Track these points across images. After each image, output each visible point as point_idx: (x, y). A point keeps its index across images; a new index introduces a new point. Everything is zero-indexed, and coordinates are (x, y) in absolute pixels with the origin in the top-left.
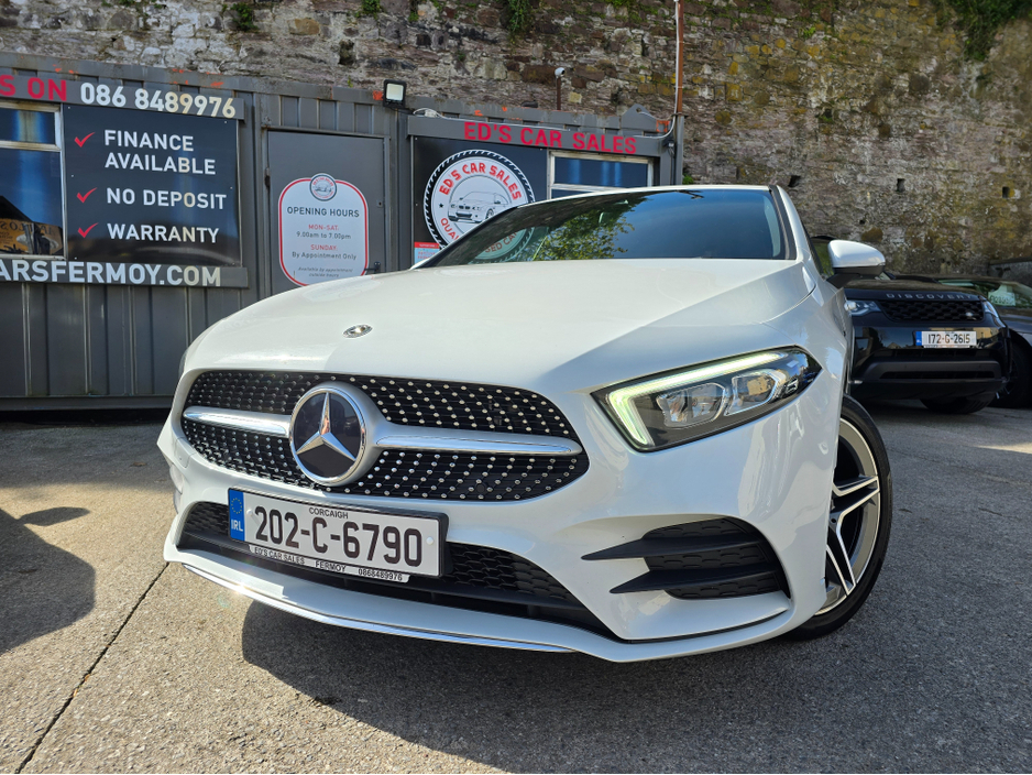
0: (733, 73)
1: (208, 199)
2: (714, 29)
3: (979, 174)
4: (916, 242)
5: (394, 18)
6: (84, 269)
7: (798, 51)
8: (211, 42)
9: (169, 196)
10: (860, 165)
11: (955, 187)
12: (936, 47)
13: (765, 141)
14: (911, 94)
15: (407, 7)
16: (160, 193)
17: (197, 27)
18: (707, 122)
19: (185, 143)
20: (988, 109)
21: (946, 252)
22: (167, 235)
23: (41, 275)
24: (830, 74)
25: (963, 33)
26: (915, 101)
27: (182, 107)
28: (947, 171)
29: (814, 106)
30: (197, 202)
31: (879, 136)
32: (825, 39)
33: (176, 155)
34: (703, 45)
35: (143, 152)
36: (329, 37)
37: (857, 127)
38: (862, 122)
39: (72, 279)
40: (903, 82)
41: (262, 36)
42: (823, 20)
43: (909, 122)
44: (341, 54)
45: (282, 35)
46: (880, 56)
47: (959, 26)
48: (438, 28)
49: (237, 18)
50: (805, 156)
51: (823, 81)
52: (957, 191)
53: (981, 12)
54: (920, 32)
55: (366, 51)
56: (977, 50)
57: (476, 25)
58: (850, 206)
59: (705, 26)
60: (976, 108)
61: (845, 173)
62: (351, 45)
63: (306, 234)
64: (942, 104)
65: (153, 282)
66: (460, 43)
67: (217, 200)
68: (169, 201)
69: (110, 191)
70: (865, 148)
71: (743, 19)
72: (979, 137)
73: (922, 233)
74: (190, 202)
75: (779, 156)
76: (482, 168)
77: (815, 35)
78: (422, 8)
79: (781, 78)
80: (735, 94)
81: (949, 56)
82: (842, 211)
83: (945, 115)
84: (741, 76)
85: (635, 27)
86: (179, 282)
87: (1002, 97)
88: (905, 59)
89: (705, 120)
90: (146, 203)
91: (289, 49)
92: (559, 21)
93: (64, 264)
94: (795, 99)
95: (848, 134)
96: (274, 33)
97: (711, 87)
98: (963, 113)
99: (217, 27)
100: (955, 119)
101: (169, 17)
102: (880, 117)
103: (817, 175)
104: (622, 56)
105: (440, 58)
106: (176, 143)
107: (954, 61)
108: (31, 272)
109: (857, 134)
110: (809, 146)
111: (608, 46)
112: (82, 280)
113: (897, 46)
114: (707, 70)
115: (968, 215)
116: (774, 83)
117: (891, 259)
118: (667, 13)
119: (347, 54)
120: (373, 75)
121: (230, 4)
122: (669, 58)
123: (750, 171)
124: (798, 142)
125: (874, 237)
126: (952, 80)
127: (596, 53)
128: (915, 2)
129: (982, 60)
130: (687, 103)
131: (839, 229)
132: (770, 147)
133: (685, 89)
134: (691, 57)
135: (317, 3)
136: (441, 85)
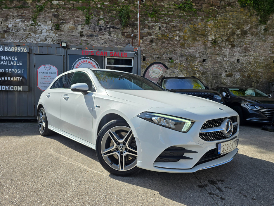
0: (185, 32)
1: (20, 71)
2: (179, 21)
3: (265, 57)
4: (244, 76)
5: (93, 25)
7: (205, 25)
8: (50, 33)
9: (11, 70)
10: (225, 55)
11: (257, 60)
12: (249, 21)
14: (241, 35)
15: (96, 22)
16: (9, 70)
17: (47, 30)
18: (178, 46)
19: (15, 58)
20: (268, 38)
21: (254, 79)
22: (11, 79)
24: (215, 31)
25: (258, 17)
26: (243, 37)
27: (15, 50)
28: (254, 56)
29: (210, 40)
30: (17, 71)
31: (231, 47)
32: (213, 22)
33: (13, 61)
34: (176, 26)
35: (6, 61)
36: (77, 30)
37: (224, 45)
38: (225, 44)
40: (239, 32)
41: (61, 31)
42: (213, 17)
43: (241, 43)
44: (80, 34)
45: (66, 30)
46: (231, 25)
47: (257, 15)
48: (104, 26)
49: (56, 27)
50: (208, 54)
51: (213, 33)
52: (257, 62)
53: (264, 11)
54: (244, 18)
55: (86, 33)
56: (263, 21)
57: (114, 25)
58: (222, 67)
59: (177, 21)
60: (263, 38)
61: (220, 58)
62: (83, 32)
63: (43, 78)
64: (252, 37)
65: (7, 90)
66: (110, 30)
67: (22, 71)
68: (11, 71)
70: (227, 51)
71: (188, 18)
72: (265, 46)
73: (246, 74)
75: (200, 54)
76: (86, 61)
77: (210, 21)
78: (100, 22)
79: (200, 33)
80: (186, 38)
81: (254, 24)
82: (219, 68)
83: (253, 40)
84: (188, 33)
85: (157, 23)
86: (13, 90)
87: (272, 34)
88: (239, 25)
89: (177, 45)
90: (6, 72)
91: (68, 34)
92: (136, 23)
94: (204, 38)
95: (221, 47)
96: (64, 30)
97: (178, 37)
98: (259, 39)
99: (52, 29)
100: (256, 41)
101: (41, 28)
102: (231, 42)
103: (211, 59)
104: (153, 30)
105: (105, 33)
106: (13, 58)
107: (256, 25)
109: (224, 47)
110: (209, 51)
111: (149, 28)
113: (237, 22)
114: (177, 32)
115: (262, 69)
116: (197, 34)
117: (235, 81)
118: (166, 18)
119: (81, 34)
120: (88, 38)
121: (54, 24)
122: (167, 30)
123: (190, 58)
124: (205, 50)
125: (230, 75)
126: (255, 30)
127: (146, 30)
128: (242, 10)
129: (265, 24)
130: (172, 41)
131: (218, 73)
132: (196, 51)
133: (171, 37)
134: (173, 29)
135: (75, 22)
136: (105, 40)
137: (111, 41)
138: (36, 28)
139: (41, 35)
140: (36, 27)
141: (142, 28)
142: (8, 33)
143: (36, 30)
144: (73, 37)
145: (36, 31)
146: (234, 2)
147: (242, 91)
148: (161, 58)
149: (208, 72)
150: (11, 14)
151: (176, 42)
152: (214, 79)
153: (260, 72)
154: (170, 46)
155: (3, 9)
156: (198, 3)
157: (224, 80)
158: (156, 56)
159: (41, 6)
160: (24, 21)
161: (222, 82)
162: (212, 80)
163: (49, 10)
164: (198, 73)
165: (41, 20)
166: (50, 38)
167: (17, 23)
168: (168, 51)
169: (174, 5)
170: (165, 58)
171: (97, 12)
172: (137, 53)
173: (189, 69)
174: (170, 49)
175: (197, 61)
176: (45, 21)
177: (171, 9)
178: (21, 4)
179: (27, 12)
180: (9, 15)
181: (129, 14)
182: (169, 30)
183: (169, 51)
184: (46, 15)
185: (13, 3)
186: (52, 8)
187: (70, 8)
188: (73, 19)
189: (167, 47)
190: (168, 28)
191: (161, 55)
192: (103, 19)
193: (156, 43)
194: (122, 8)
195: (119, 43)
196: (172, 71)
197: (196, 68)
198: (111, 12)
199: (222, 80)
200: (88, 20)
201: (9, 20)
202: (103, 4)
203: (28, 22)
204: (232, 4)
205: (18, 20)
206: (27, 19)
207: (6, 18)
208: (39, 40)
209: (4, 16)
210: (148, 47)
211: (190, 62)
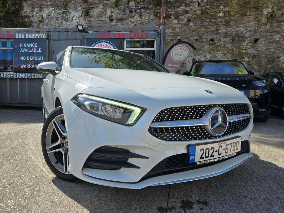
0: (232, 7)
1: (40, 58)
5: (123, 7)
6: (16, 75)
8: (80, 20)
9: (32, 58)
13: (244, 28)
15: (126, 3)
16: (30, 57)
17: (77, 17)
18: (221, 24)
19: (35, 45)
22: (32, 67)
23: (9, 76)
24: (273, 2)
27: (35, 37)
29: (265, 14)
30: (38, 59)
33: (33, 48)
35: (27, 48)
36: (107, 14)
39: (14, 77)
41: (91, 17)
44: (110, 18)
48: (135, 8)
49: (85, 13)
50: (261, 31)
51: (269, 4)
55: (115, 17)
57: (145, 5)
61: (278, 36)
62: (112, 16)
65: (29, 77)
66: (141, 11)
67: (42, 58)
68: (32, 59)
69: (21, 57)
74: (36, 59)
75: (250, 32)
76: (104, 45)
78: (130, 3)
79: (252, 6)
80: (232, 13)
82: (277, 49)
84: (235, 7)
86: (34, 77)
89: (220, 23)
90: (28, 59)
91: (97, 19)
92: (170, 0)
93: (13, 74)
94: (257, 12)
95: (281, 22)
96: (94, 15)
97: (223, 13)
99: (81, 16)
101: (72, 15)
103: (266, 38)
104: (191, 7)
105: (135, 16)
106: (34, 45)
108: (7, 76)
110: (263, 28)
111: (186, 5)
112: (16, 77)
114: (222, 7)
116: (248, 8)
120: (117, 23)
121: (84, 10)
122: (208, 5)
123: (238, 39)
124: (258, 27)
127: (182, 8)
130: (214, 19)
131: (275, 56)
132: (246, 30)
133: (213, 14)
134: (216, 4)
135: (104, 6)
136: (135, 23)
137: (142, 23)
138: (68, 16)
139: (72, 23)
140: (67, 14)
141: (178, 5)
142: (43, 23)
143: (67, 17)
144: (103, 22)
145: (68, 18)
148: (199, 40)
149: (260, 54)
150: (45, 3)
151: (219, 20)
152: (270, 64)
154: (212, 25)
158: (194, 38)
161: (280, 67)
162: (267, 64)
164: (247, 57)
165: (72, 7)
167: (50, 12)
168: (209, 31)
170: (204, 40)
172: (160, 33)
173: (236, 52)
174: (211, 29)
175: (246, 42)
176: (75, 8)
180: (43, 5)
182: (210, 5)
183: (211, 31)
188: (102, 2)
189: (208, 27)
190: (210, 3)
191: (200, 37)
193: (193, 22)
196: (213, 55)
197: (244, 51)
199: (280, 65)
200: (117, 2)
201: (43, 9)
203: (60, 10)
205: (51, 9)
207: (40, 8)
209: (39, 6)
210: (185, 28)
211: (237, 43)
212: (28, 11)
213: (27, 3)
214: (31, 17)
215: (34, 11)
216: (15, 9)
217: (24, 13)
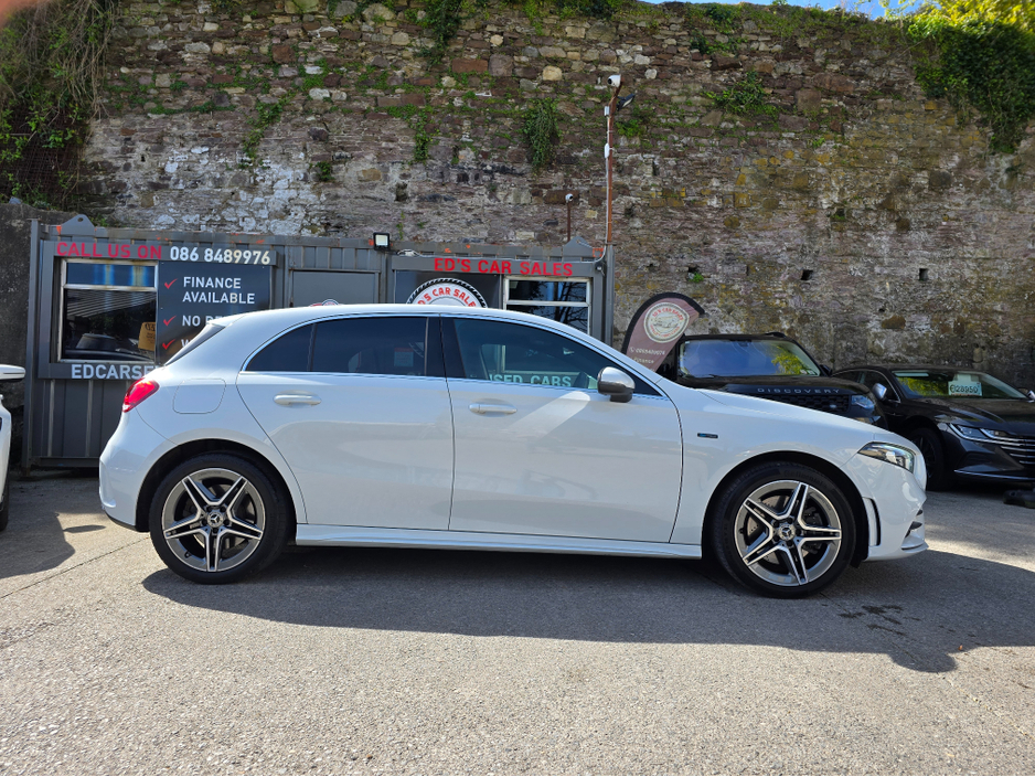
0: (741, 183)
2: (721, 148)
3: (1014, 261)
4: (944, 328)
5: (439, 163)
7: (807, 159)
8: (300, 191)
10: (877, 258)
11: (987, 274)
12: (958, 144)
13: (775, 241)
14: (931, 189)
15: (450, 154)
17: (291, 181)
18: (716, 227)
19: (235, 283)
20: (1022, 198)
21: (980, 337)
23: (138, 375)
24: (841, 178)
25: (987, 130)
26: (937, 196)
27: (234, 259)
28: (976, 259)
29: (825, 207)
31: (897, 230)
32: (835, 147)
33: (228, 292)
34: (712, 162)
35: (207, 290)
36: (388, 181)
37: (872, 223)
38: (878, 218)
40: (922, 179)
41: (338, 184)
42: (833, 131)
43: (930, 216)
44: (397, 193)
45: (352, 182)
46: (895, 158)
47: (983, 123)
48: (475, 167)
49: (319, 172)
50: (817, 252)
51: (834, 184)
52: (988, 279)
53: (1005, 108)
54: (939, 132)
55: (416, 189)
56: (1005, 142)
57: (506, 162)
59: (712, 145)
60: (1008, 198)
61: (860, 265)
62: (405, 186)
64: (967, 196)
66: (493, 178)
69: (184, 317)
70: (882, 242)
71: (751, 137)
72: (1013, 225)
73: (951, 319)
75: (790, 253)
76: (448, 291)
77: (824, 145)
78: (461, 153)
79: (792, 184)
80: (743, 201)
81: (972, 151)
82: (859, 301)
83: (972, 207)
84: (749, 186)
85: (646, 153)
88: (922, 158)
89: (714, 226)
91: (357, 193)
92: (578, 154)
94: (804, 202)
95: (863, 230)
96: (347, 181)
97: (719, 197)
98: (992, 203)
99: (305, 180)
100: (983, 210)
101: (271, 175)
102: (897, 213)
103: (830, 269)
104: (634, 177)
105: (476, 190)
106: (229, 283)
107: (979, 156)
109: (873, 229)
110: (821, 244)
111: (622, 170)
113: (913, 147)
114: (715, 183)
115: (1005, 301)
116: (782, 189)
117: (915, 345)
118: (676, 138)
119: (401, 192)
120: (422, 208)
121: (315, 163)
122: (679, 176)
123: (760, 268)
124: (809, 240)
125: (896, 324)
126: (978, 174)
128: (932, 105)
129: (1012, 153)
130: (697, 212)
131: (856, 318)
132: (780, 245)
133: (695, 200)
134: (699, 173)
135: (380, 157)
136: (476, 211)
137: (497, 213)
138: (257, 175)
139: (272, 198)
140: (256, 171)
141: (598, 171)
142: (164, 192)
143: (255, 181)
144: (376, 203)
145: (256, 183)
146: (902, 82)
147: (940, 379)
148: (659, 268)
149: (819, 312)
150: (175, 129)
151: (709, 216)
152: (843, 338)
153: (1000, 313)
154: (691, 229)
155: (149, 115)
156: (784, 88)
157: (877, 342)
158: (644, 262)
159: (272, 104)
160: (218, 153)
161: (870, 346)
162: (836, 339)
163: (299, 119)
164: (786, 318)
165: (273, 149)
166: (299, 208)
167: (194, 158)
168: (684, 245)
169: (704, 96)
170: (673, 268)
171: (451, 121)
172: (603, 264)
173: (757, 304)
174: (692, 240)
175: (781, 278)
176: (283, 154)
177: (693, 110)
178: (208, 99)
179: (226, 123)
180: (167, 134)
181: (557, 127)
182: (685, 175)
183: (689, 245)
184: (290, 133)
185: (181, 95)
186: (306, 113)
187: (364, 112)
188: (374, 144)
189: (682, 233)
190: (684, 170)
191: (660, 260)
192: (470, 144)
193: (642, 218)
194: (531, 107)
195: (523, 221)
197: (778, 302)
198: (495, 122)
199: (870, 341)
200: (422, 148)
201: (167, 149)
202: (472, 96)
203: (228, 155)
204: (897, 87)
205: (197, 151)
206: (228, 145)
207: (157, 143)
208: (264, 214)
209: (152, 137)
210: (618, 232)
211: (759, 279)
212: (109, 148)
213: (108, 123)
214: (117, 168)
215: (132, 151)
216: (64, 141)
217: (94, 154)
